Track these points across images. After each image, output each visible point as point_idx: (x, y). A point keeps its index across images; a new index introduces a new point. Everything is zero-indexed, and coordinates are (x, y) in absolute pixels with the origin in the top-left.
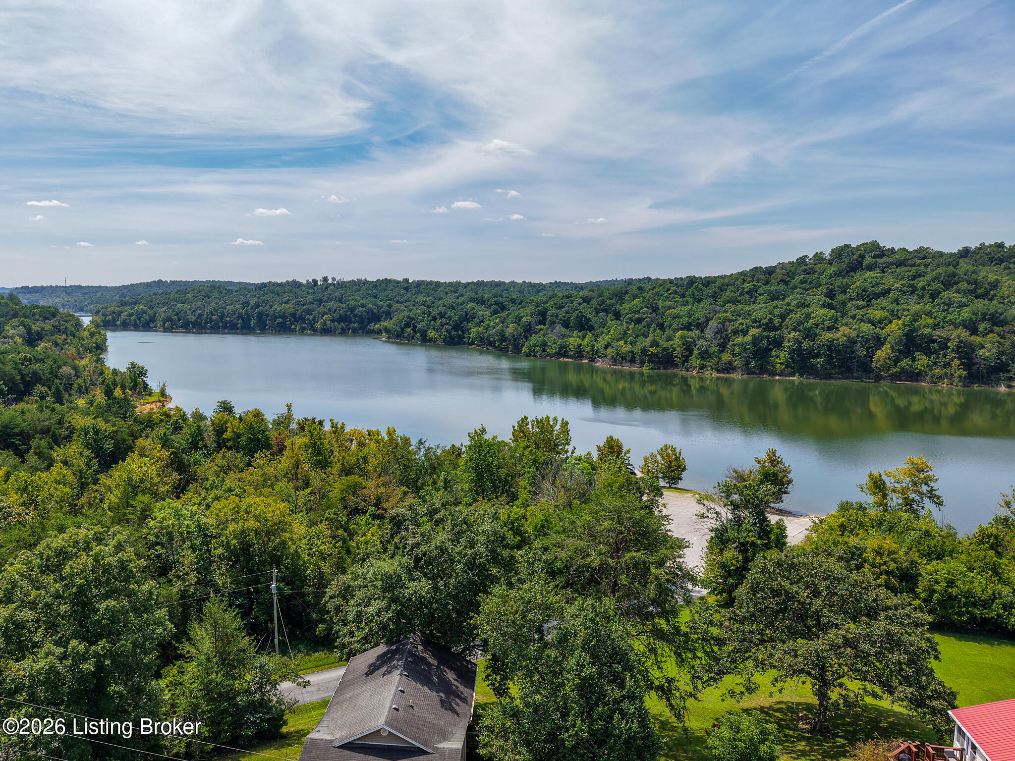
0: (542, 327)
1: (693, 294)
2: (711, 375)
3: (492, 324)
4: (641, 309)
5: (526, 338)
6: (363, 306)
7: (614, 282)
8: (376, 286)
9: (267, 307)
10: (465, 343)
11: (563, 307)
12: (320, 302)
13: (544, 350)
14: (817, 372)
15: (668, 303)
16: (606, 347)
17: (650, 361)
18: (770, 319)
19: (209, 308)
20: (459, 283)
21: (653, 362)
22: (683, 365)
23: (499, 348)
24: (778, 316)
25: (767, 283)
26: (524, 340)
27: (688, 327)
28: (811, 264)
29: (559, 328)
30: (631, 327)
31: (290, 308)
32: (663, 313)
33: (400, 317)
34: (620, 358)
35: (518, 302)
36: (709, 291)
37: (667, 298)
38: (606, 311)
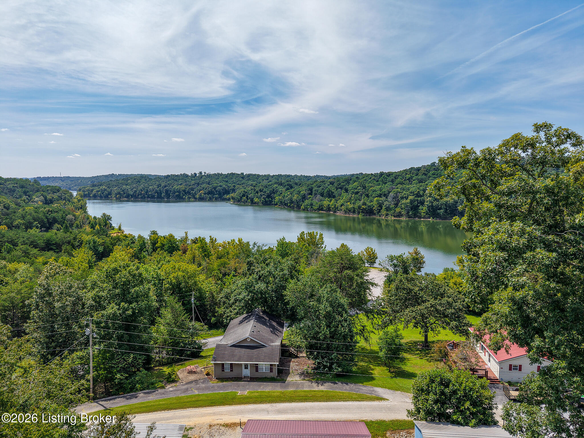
0: (311, 196)
1: (382, 180)
2: (391, 218)
3: (286, 195)
4: (358, 187)
5: (303, 201)
6: (221, 186)
7: (345, 176)
8: (227, 176)
9: (171, 187)
10: (272, 204)
11: (321, 186)
12: (198, 184)
13: (312, 207)
14: (440, 216)
15: (370, 184)
16: (341, 206)
17: (362, 212)
18: (418, 192)
19: (140, 188)
20: (269, 175)
21: (364, 212)
22: (378, 214)
23: (290, 207)
24: (422, 190)
25: (417, 175)
26: (302, 202)
27: (380, 196)
28: (437, 166)
29: (318, 196)
30: (353, 196)
31: (182, 187)
32: (368, 189)
33: (240, 192)
34: (348, 211)
35: (299, 184)
36: (389, 179)
37: (370, 182)
38: (341, 188)
